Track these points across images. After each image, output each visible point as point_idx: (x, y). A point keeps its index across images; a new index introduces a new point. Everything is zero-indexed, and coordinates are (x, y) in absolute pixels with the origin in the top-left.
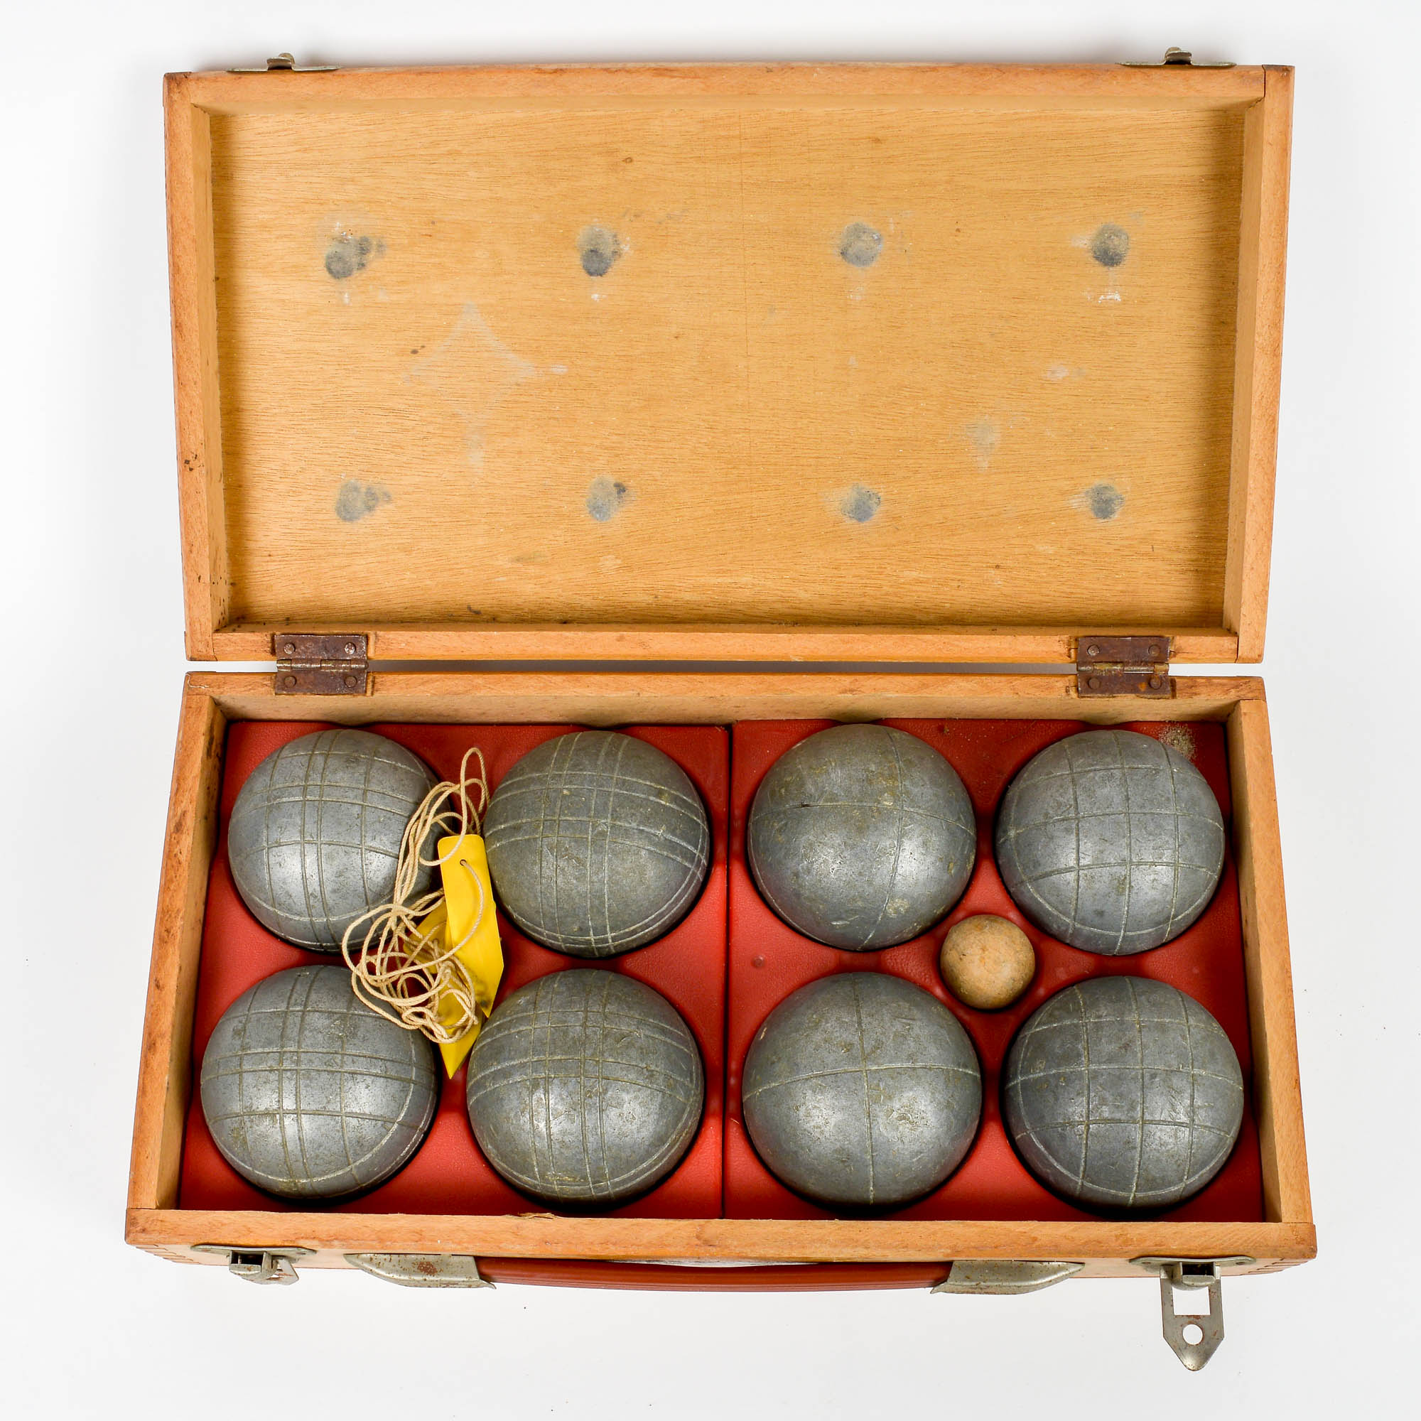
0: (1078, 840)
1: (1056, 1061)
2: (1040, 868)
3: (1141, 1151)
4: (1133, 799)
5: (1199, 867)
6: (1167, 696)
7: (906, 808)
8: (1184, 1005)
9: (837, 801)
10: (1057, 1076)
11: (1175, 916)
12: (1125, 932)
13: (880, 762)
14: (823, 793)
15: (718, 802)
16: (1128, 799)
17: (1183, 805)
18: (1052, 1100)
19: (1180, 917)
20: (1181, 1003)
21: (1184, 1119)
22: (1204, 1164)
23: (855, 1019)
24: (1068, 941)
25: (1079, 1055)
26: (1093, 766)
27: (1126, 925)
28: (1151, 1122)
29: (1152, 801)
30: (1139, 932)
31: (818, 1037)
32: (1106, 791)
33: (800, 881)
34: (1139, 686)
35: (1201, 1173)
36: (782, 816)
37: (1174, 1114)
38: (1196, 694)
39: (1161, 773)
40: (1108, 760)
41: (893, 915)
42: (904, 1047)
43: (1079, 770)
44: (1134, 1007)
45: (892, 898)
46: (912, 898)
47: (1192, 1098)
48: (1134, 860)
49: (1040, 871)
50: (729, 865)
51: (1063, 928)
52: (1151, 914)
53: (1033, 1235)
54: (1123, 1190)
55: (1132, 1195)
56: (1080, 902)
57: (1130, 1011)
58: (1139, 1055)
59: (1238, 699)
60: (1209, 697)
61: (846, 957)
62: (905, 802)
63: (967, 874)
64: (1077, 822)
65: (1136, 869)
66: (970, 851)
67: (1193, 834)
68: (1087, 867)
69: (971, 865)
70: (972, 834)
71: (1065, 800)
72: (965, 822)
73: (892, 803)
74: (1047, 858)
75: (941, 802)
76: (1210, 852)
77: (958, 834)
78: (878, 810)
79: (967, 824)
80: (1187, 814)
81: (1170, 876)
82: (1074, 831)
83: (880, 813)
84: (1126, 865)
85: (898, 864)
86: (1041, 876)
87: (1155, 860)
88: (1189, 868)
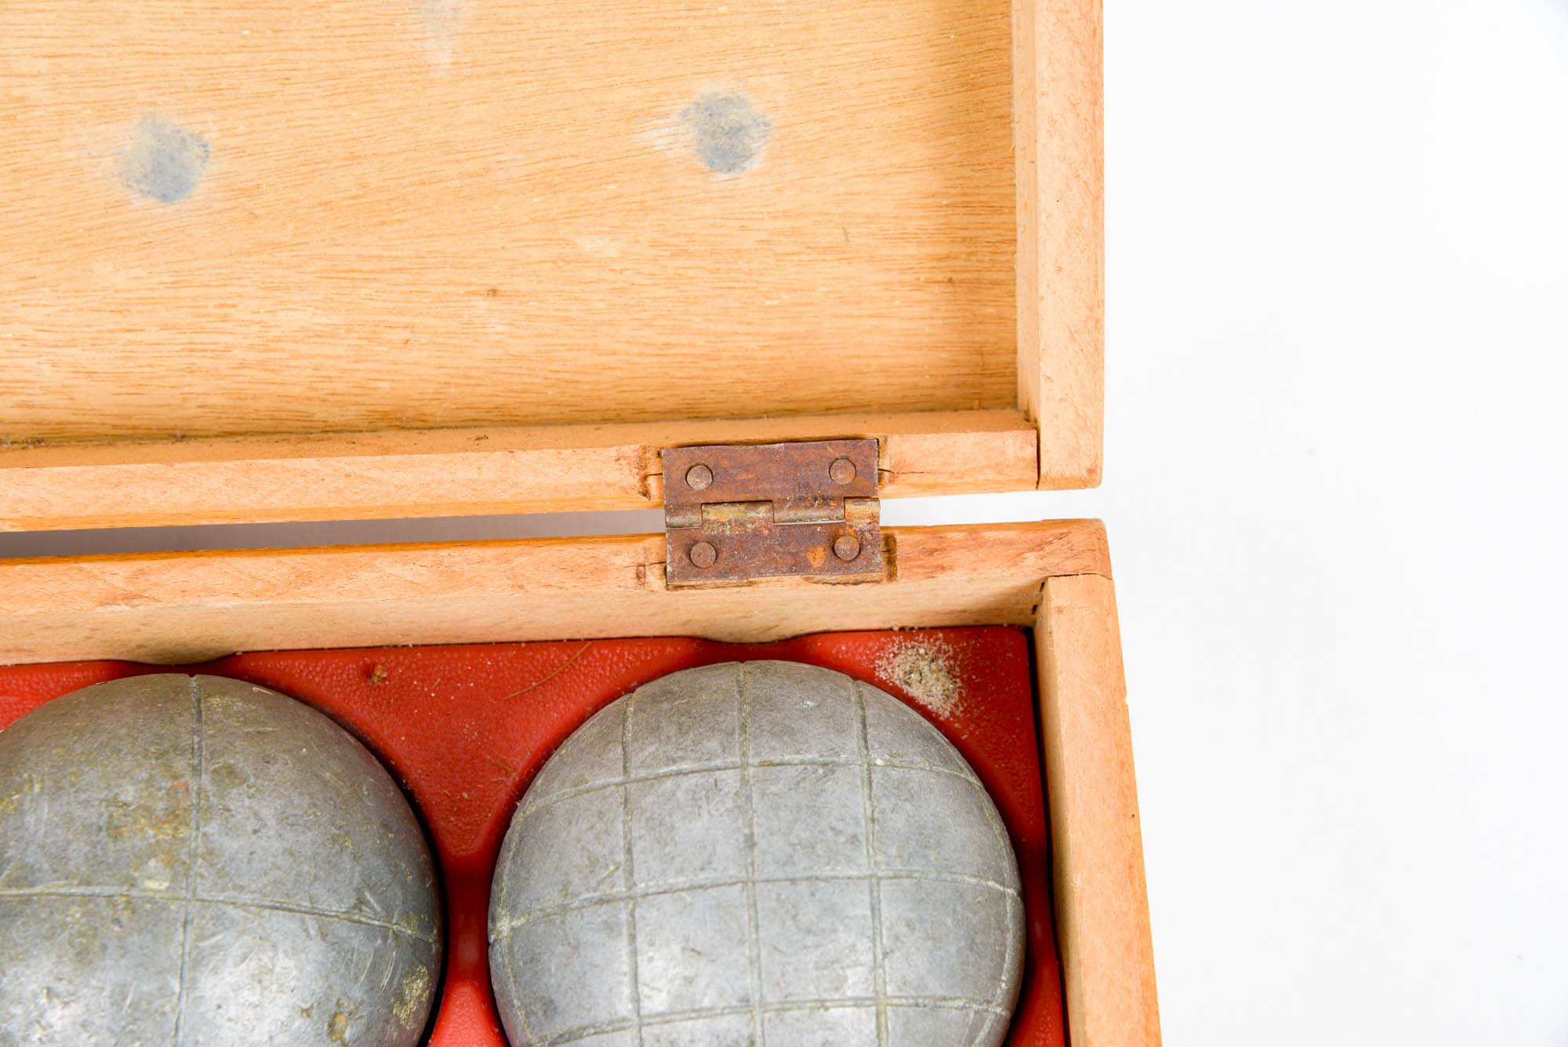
0: (634, 953)
2: (558, 1019)
4: (762, 844)
5: (944, 999)
6: (875, 576)
7: (205, 896)
9: (33, 885)
13: (151, 777)
16: (751, 843)
17: (893, 852)
26: (674, 762)
29: (813, 847)
32: (698, 826)
34: (810, 556)
38: (943, 568)
39: (839, 773)
40: (713, 745)
43: (643, 773)
48: (770, 999)
49: (559, 1026)
59: (1039, 576)
60: (975, 575)
62: (203, 877)
63: (401, 1029)
64: (630, 906)
65: (778, 1021)
66: (403, 976)
67: (922, 921)
68: (658, 1019)
69: (412, 1006)
70: (410, 932)
71: (605, 852)
72: (383, 908)
73: (166, 884)
74: (569, 996)
75: (306, 868)
76: (972, 959)
77: (355, 943)
78: (128, 902)
79: (388, 910)
80: (904, 873)
81: (867, 1031)
82: (625, 931)
83: (134, 912)
84: (751, 1012)
85: (186, 1036)
86: (561, 1036)
87: (825, 996)
88: (917, 1005)
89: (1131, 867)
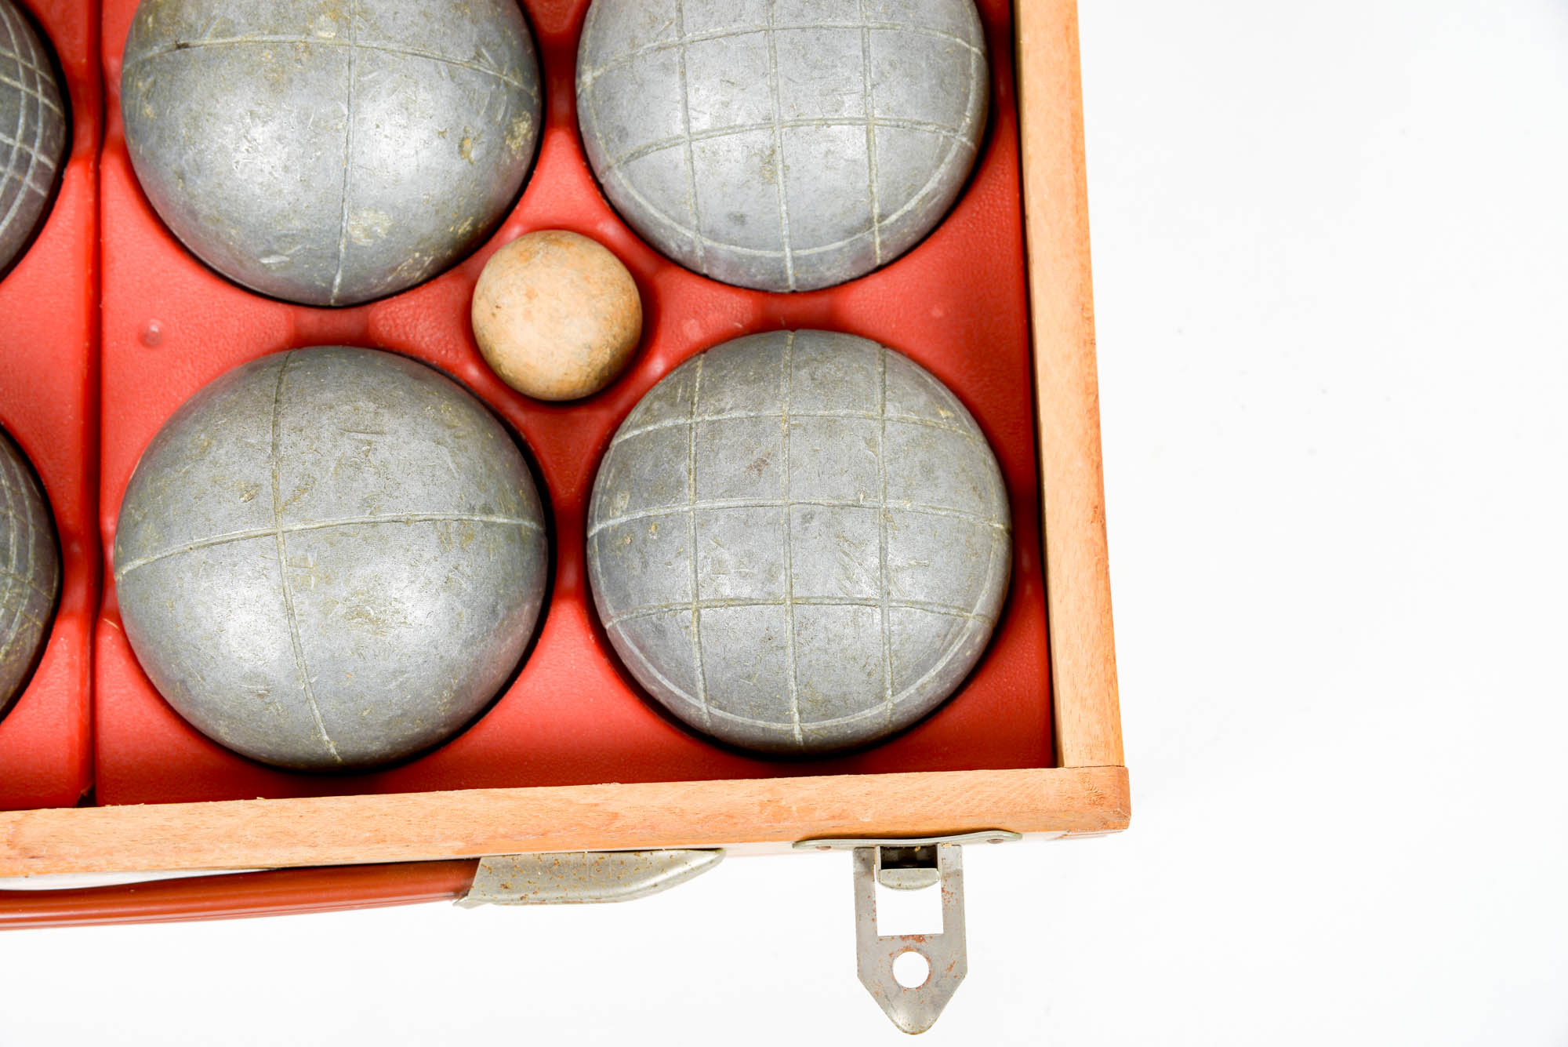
0: (685, 86)
1: (646, 495)
2: (629, 141)
3: (794, 653)
5: (919, 123)
7: (363, 43)
8: (884, 380)
9: (234, 35)
10: (645, 522)
11: (883, 217)
12: (792, 250)
14: (210, 19)
15: (74, 48)
17: (880, 9)
18: (637, 563)
19: (893, 218)
20: (877, 379)
21: (868, 591)
22: (922, 668)
23: (269, 438)
24: (705, 271)
25: (680, 483)
27: (790, 237)
28: (807, 601)
30: (816, 250)
31: (202, 474)
33: (189, 190)
35: (919, 682)
36: (148, 68)
37: (848, 584)
41: (364, 242)
42: (355, 485)
44: (784, 390)
45: (355, 209)
46: (394, 207)
47: (883, 550)
48: (786, 117)
49: (631, 147)
50: (98, 162)
51: (686, 248)
52: (834, 215)
53: (611, 809)
54: (778, 720)
55: (797, 728)
56: (700, 201)
57: (775, 397)
58: (784, 479)
61: (310, 320)
62: (360, 29)
63: (513, 158)
64: (681, 51)
65: (792, 135)
66: (512, 116)
67: (902, 62)
68: (704, 135)
69: (520, 141)
70: (516, 83)
71: (662, 11)
72: (496, 62)
73: (334, 34)
74: (637, 122)
75: (436, 27)
76: (942, 94)
77: (476, 86)
78: (307, 47)
79: (500, 65)
80: (888, 26)
81: (859, 144)
82: (678, 68)
83: (311, 54)
84: (772, 128)
85: (354, 148)
86: (632, 155)
87: (827, 116)
88: (898, 126)
89: (1067, 28)
